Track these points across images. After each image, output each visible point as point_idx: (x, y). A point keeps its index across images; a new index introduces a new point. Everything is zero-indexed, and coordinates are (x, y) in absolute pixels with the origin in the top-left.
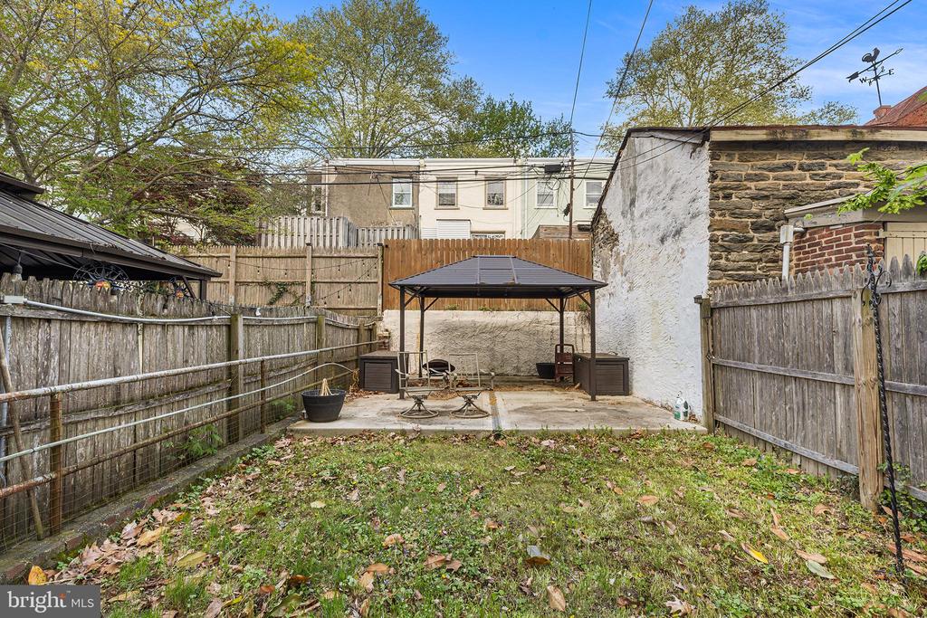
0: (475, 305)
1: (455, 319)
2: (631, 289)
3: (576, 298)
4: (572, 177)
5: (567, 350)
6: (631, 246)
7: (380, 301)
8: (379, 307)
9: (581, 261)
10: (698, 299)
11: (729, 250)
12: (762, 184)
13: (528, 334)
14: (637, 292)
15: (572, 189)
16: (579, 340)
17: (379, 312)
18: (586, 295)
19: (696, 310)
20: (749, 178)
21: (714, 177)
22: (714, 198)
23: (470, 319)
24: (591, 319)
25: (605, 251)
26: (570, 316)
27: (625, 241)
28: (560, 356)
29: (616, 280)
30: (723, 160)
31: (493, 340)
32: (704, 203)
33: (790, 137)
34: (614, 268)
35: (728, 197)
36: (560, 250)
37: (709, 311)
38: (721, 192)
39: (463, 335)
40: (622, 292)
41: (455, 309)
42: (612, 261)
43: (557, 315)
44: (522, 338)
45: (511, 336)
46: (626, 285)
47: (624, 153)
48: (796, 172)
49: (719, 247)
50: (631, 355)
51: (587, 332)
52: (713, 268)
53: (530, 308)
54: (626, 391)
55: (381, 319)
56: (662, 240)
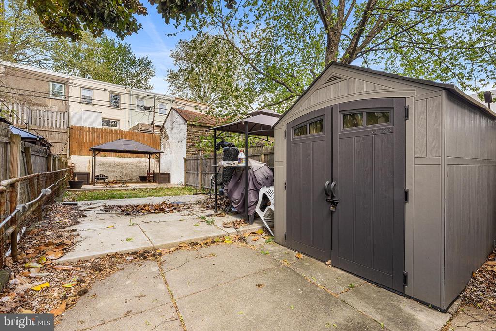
0: (114, 155)
1: (106, 160)
2: (171, 154)
3: (154, 155)
4: (154, 112)
5: (151, 171)
6: (172, 141)
7: (68, 151)
8: (68, 154)
9: (156, 143)
10: (184, 158)
11: (190, 147)
12: (198, 134)
13: (137, 166)
14: (173, 154)
15: (154, 116)
16: (155, 169)
17: (68, 156)
18: (158, 155)
19: (183, 160)
20: (195, 132)
21: (188, 131)
22: (188, 136)
23: (112, 160)
24: (159, 162)
25: (165, 140)
26: (152, 160)
27: (170, 139)
28: (148, 173)
29: (167, 151)
30: (190, 127)
31: (122, 168)
32: (186, 136)
33: (203, 125)
34: (167, 146)
35: (191, 136)
36: (149, 137)
37: (186, 160)
38: (189, 134)
39: (109, 166)
40: (169, 154)
41: (105, 156)
42: (167, 144)
43: (148, 160)
44: (134, 167)
45: (130, 167)
46: (170, 152)
47: (171, 112)
48: (204, 132)
49: (188, 147)
50: (170, 172)
51: (158, 166)
52: (187, 151)
53: (137, 157)
54: (169, 182)
55: (69, 159)
56: (178, 142)
